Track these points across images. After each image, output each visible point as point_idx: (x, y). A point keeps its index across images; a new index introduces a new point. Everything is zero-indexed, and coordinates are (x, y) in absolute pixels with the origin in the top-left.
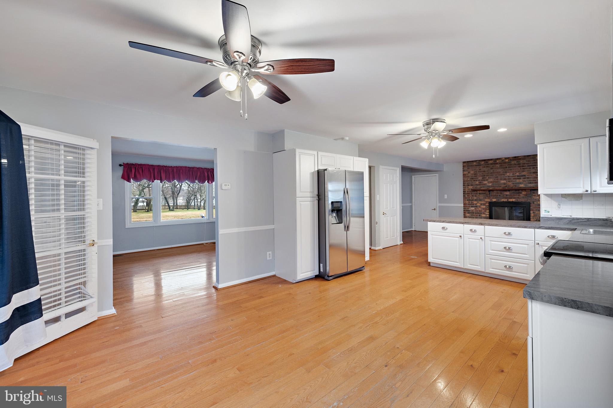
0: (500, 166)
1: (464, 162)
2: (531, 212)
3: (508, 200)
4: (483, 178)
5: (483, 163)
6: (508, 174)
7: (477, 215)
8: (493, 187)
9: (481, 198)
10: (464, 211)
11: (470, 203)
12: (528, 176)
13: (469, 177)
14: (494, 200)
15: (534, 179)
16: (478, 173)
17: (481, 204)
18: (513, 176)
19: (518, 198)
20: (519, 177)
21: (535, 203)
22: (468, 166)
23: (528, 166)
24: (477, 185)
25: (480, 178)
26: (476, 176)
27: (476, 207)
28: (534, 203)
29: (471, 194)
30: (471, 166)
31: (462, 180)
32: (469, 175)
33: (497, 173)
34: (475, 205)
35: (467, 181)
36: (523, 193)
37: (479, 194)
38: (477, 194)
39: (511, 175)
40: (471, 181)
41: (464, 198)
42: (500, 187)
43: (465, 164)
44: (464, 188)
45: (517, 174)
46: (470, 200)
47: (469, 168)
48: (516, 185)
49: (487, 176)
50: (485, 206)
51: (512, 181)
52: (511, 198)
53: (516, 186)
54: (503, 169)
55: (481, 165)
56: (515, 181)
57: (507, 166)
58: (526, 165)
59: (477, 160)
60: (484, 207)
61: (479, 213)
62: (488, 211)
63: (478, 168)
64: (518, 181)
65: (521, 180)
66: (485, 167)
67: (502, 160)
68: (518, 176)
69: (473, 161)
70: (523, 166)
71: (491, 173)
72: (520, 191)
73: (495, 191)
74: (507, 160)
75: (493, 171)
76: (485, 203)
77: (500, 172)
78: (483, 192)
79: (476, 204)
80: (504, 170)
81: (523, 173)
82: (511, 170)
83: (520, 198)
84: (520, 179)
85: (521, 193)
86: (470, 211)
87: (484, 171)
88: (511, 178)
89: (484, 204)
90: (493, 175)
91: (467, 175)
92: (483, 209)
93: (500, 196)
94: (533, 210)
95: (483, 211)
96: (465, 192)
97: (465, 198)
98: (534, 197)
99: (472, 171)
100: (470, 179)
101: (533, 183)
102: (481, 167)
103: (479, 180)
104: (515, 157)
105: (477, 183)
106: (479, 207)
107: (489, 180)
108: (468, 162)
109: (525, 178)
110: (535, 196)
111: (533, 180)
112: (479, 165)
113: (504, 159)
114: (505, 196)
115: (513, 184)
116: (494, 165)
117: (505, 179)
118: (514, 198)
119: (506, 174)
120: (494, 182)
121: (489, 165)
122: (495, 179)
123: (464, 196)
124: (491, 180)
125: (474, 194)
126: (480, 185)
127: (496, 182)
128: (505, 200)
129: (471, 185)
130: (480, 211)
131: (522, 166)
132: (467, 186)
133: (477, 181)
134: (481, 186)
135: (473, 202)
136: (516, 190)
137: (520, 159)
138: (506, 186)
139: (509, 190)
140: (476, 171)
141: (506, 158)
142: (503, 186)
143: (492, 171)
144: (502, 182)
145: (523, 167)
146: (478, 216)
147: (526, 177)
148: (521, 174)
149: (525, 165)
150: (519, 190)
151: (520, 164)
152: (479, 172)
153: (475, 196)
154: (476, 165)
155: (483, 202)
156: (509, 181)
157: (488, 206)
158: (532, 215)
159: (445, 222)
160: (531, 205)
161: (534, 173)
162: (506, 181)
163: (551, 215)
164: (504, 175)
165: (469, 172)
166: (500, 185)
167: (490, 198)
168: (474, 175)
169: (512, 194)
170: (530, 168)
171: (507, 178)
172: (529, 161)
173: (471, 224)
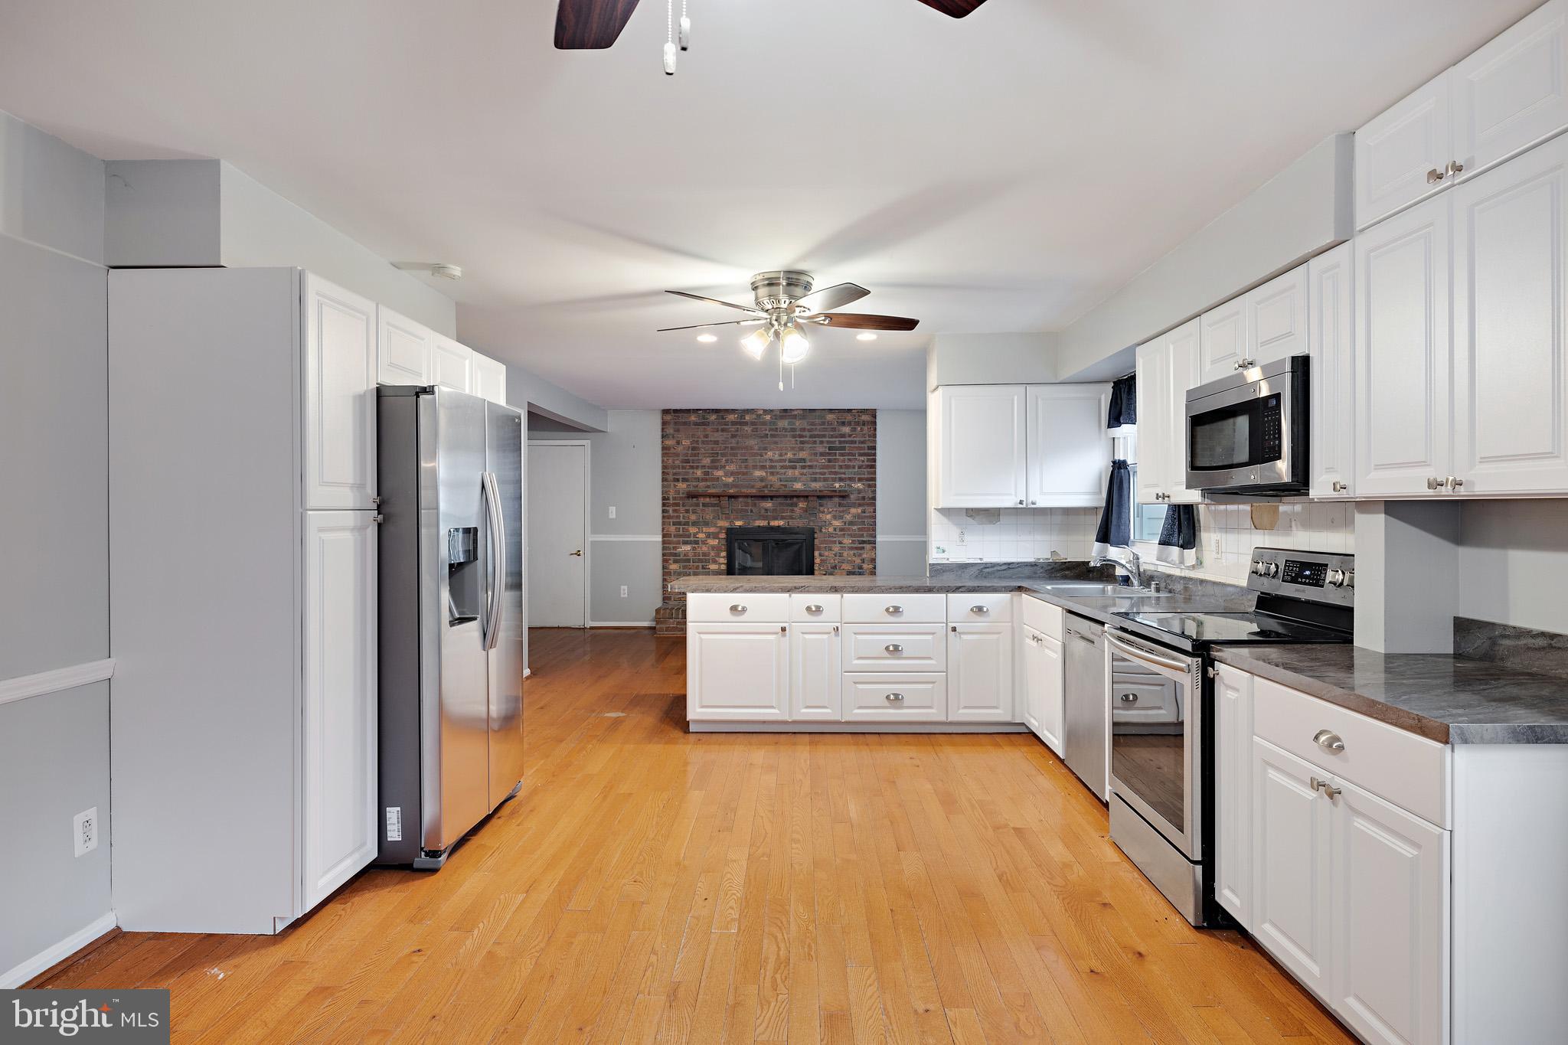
0: (753, 430)
1: (666, 412)
2: (816, 553)
3: (769, 523)
4: (712, 461)
5: (713, 417)
6: (770, 453)
7: (697, 568)
8: (736, 486)
9: (708, 517)
10: (664, 555)
11: (681, 532)
12: (810, 461)
13: (677, 455)
14: (739, 523)
15: (822, 470)
16: (700, 446)
17: (708, 535)
18: (781, 461)
19: (791, 517)
20: (794, 463)
21: (824, 530)
22: (676, 423)
23: (811, 437)
24: (698, 479)
25: (707, 461)
26: (695, 455)
27: (697, 542)
28: (821, 531)
29: (683, 506)
30: (685, 424)
31: (660, 465)
32: (680, 449)
33: (746, 448)
34: (692, 539)
35: (674, 467)
36: (801, 505)
37: (704, 505)
38: (697, 505)
39: (777, 457)
40: (683, 468)
41: (663, 517)
42: (753, 487)
43: (668, 417)
44: (663, 486)
45: (790, 455)
46: (679, 523)
47: (678, 431)
48: (787, 483)
49: (723, 455)
50: (717, 541)
51: (778, 473)
52: (775, 518)
53: (785, 486)
54: (759, 440)
55: (709, 423)
56: (785, 473)
57: (767, 432)
58: (807, 433)
59: (700, 410)
60: (715, 542)
61: (700, 561)
62: (724, 554)
63: (700, 432)
64: (790, 472)
65: (797, 472)
66: (718, 431)
67: (757, 415)
68: (790, 461)
69: (688, 411)
70: (801, 436)
71: (732, 448)
72: (795, 499)
73: (741, 499)
74: (768, 417)
75: (737, 443)
76: (717, 530)
77: (752, 448)
78: (714, 501)
79: (695, 535)
80: (762, 441)
81: (802, 455)
82: (776, 443)
83: (793, 518)
84: (794, 468)
85: (796, 505)
86: (679, 556)
87: (717, 442)
88: (775, 464)
89: (715, 536)
90: (735, 455)
91: (672, 451)
92: (713, 548)
93: (752, 511)
94: (819, 549)
95: (712, 554)
96: (668, 499)
97: (669, 517)
98: (821, 515)
99: (687, 438)
100: (682, 462)
101: (820, 481)
102: (709, 428)
103: (704, 467)
104: (785, 411)
105: (699, 473)
106: (704, 542)
107: (727, 468)
108: (676, 411)
109: (803, 467)
110: (823, 512)
111: (821, 474)
112: (703, 424)
113: (761, 412)
114: (763, 511)
115: (781, 481)
116: (739, 427)
117: (763, 467)
118: (783, 518)
119: (766, 454)
120: (738, 473)
121: (728, 425)
122: (740, 467)
123: (663, 511)
124: (732, 467)
125: (691, 506)
126: (706, 480)
127: (744, 474)
128: (763, 523)
129: (685, 480)
130: (704, 554)
131: (799, 435)
132: (672, 483)
133: (697, 467)
134: (708, 483)
135: (688, 530)
136: (786, 497)
137: (795, 417)
138: (766, 486)
139: (772, 497)
140: (696, 439)
141: (765, 411)
142: (759, 484)
143: (734, 442)
144: (758, 473)
145: (802, 439)
146: (701, 570)
147: (807, 464)
148: (797, 457)
149: (804, 433)
150: (792, 497)
151: (793, 430)
152: (703, 442)
153: (693, 513)
154: (696, 424)
155: (712, 530)
156: (772, 474)
157: (725, 540)
158: (817, 561)
159: (741, 589)
160: (816, 535)
161: (822, 454)
162: (766, 472)
163: (948, 559)
164: (762, 456)
165: (678, 443)
166: (752, 483)
167: (729, 518)
168: (690, 452)
169: (778, 508)
170: (815, 442)
171: (768, 464)
172: (813, 424)
173: (808, 592)
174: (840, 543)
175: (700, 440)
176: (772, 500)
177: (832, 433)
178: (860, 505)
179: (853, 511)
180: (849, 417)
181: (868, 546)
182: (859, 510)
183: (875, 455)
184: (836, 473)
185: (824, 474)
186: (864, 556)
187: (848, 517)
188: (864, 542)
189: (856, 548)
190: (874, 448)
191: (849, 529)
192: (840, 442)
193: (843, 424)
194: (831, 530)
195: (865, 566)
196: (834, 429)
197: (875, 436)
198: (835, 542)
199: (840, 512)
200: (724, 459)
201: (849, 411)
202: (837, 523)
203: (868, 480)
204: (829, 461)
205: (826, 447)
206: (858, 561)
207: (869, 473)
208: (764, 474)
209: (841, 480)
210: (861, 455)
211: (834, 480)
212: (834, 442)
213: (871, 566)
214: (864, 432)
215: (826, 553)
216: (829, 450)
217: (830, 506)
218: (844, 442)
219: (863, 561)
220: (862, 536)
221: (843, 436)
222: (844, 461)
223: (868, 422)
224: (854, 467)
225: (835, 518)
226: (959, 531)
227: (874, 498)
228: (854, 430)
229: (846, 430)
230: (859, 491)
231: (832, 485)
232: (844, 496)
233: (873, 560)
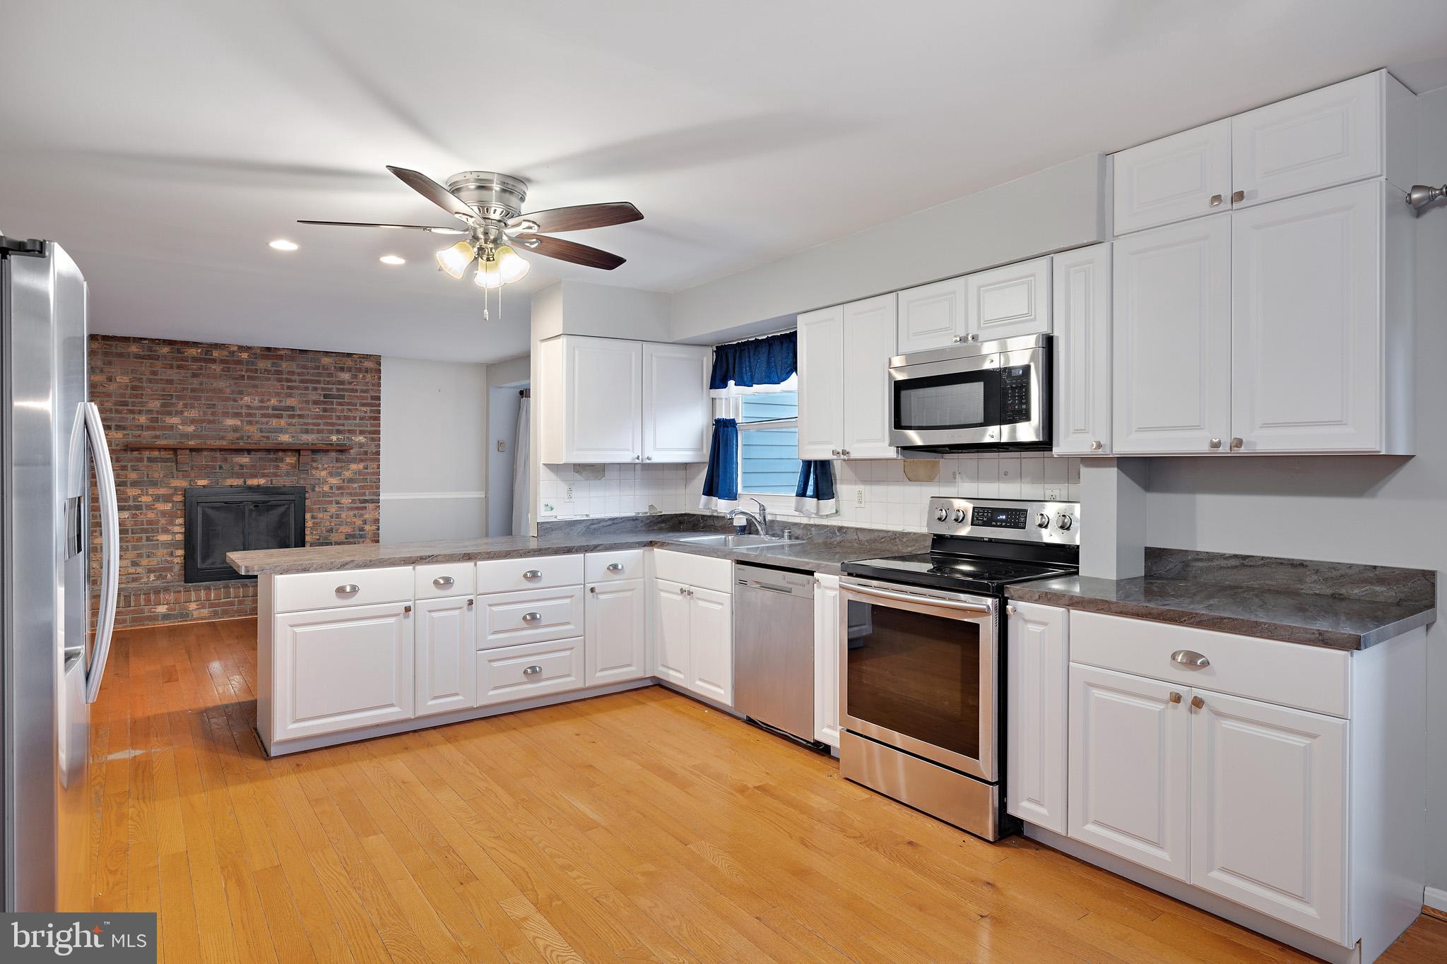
0: (223, 370)
1: (94, 338)
2: (308, 516)
3: (245, 482)
4: (163, 405)
5: (164, 350)
6: (247, 399)
7: (140, 539)
8: (199, 437)
9: (156, 475)
12: (301, 409)
13: (109, 395)
14: (201, 482)
15: (315, 421)
16: (145, 384)
17: (157, 498)
18: (261, 408)
19: (275, 475)
20: (278, 412)
21: (317, 489)
22: (109, 354)
23: (302, 381)
24: (141, 427)
25: (155, 405)
26: (136, 396)
27: (138, 508)
28: (313, 490)
30: (121, 355)
32: (112, 387)
33: (214, 390)
34: (131, 503)
36: (288, 460)
37: (150, 460)
38: (141, 460)
39: (256, 403)
40: (117, 411)
42: (223, 438)
43: (95, 345)
45: (274, 402)
47: (110, 363)
48: (269, 434)
49: (179, 398)
50: (171, 505)
51: (257, 422)
52: (254, 476)
53: (268, 438)
54: (232, 382)
55: (159, 356)
56: (267, 423)
57: (243, 373)
58: (296, 377)
59: (145, 339)
60: (168, 506)
61: (146, 531)
62: (181, 521)
63: (145, 368)
64: (274, 422)
65: (283, 422)
66: (171, 367)
67: (230, 352)
68: (274, 408)
69: (126, 339)
70: (288, 380)
71: (193, 390)
72: (280, 454)
73: (205, 453)
74: (245, 355)
75: (201, 384)
76: (171, 491)
77: (221, 391)
78: (164, 454)
79: (135, 498)
80: (236, 384)
81: (290, 402)
82: (255, 386)
83: (278, 476)
84: (280, 417)
85: (282, 460)
87: (170, 382)
88: (254, 411)
89: (167, 499)
90: (197, 399)
92: (164, 514)
93: (221, 467)
94: (311, 511)
95: (163, 521)
98: (314, 472)
99: (125, 373)
100: (116, 404)
101: (313, 433)
102: (159, 363)
103: (150, 411)
104: (269, 349)
105: (143, 419)
106: (149, 507)
107: (186, 414)
108: (105, 338)
109: (292, 416)
110: (317, 468)
111: (314, 424)
112: (150, 357)
113: (235, 349)
114: (237, 468)
115: (262, 432)
116: (204, 364)
117: (237, 415)
118: (264, 476)
119: (241, 399)
120: (203, 421)
121: (187, 361)
122: (205, 413)
124: (193, 414)
125: (131, 460)
126: (154, 429)
127: (210, 422)
128: (236, 482)
130: (150, 522)
131: (287, 379)
133: (140, 412)
134: (158, 433)
136: (268, 451)
137: (281, 357)
138: (242, 438)
139: (249, 451)
140: (138, 376)
141: (241, 348)
142: (231, 436)
143: (195, 383)
144: (230, 422)
145: (289, 384)
146: (144, 542)
147: (296, 413)
148: (283, 404)
149: (293, 378)
150: (277, 451)
151: (279, 372)
152: (150, 381)
153: (133, 470)
154: (138, 357)
155: (162, 491)
156: (250, 423)
157: (182, 504)
158: (309, 524)
159: (351, 565)
160: (307, 495)
161: (315, 403)
162: (241, 421)
163: (556, 517)
164: (235, 401)
165: (110, 379)
166: (221, 434)
167: (189, 477)
168: (129, 392)
169: (258, 464)
170: (307, 388)
171: (244, 411)
172: (304, 367)
173: (438, 562)
174: (338, 503)
175: (144, 377)
176: (249, 454)
177: (328, 379)
178: (361, 460)
179: (354, 467)
180: (349, 362)
181: (370, 506)
182: (361, 466)
183: (379, 405)
184: (333, 424)
185: (319, 425)
186: (366, 516)
187: (347, 474)
188: (366, 501)
189: (357, 508)
190: (379, 398)
191: (348, 488)
192: (338, 390)
193: (342, 369)
194: (326, 488)
195: (367, 527)
196: (330, 375)
197: (379, 385)
198: (331, 502)
199: (338, 468)
200: (181, 404)
201: (349, 355)
202: (334, 481)
203: (370, 432)
204: (325, 410)
205: (320, 395)
206: (359, 522)
207: (372, 425)
208: (239, 423)
209: (339, 432)
210: (363, 405)
211: (331, 432)
212: (331, 389)
213: (374, 527)
214: (367, 380)
215: (320, 515)
216: (325, 397)
217: (326, 461)
218: (343, 390)
219: (365, 522)
220: (364, 494)
221: (341, 383)
222: (342, 411)
223: (371, 369)
224: (355, 418)
225: (331, 474)
226: (566, 487)
227: (378, 453)
228: (355, 377)
229: (346, 376)
230: (361, 445)
231: (328, 437)
232: (342, 450)
233: (377, 521)
